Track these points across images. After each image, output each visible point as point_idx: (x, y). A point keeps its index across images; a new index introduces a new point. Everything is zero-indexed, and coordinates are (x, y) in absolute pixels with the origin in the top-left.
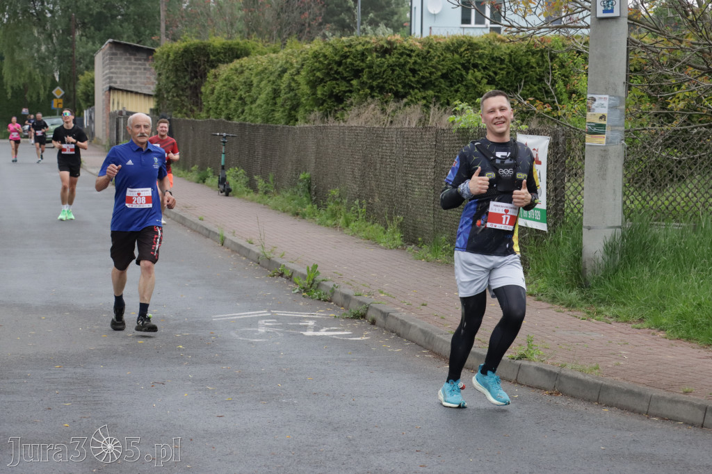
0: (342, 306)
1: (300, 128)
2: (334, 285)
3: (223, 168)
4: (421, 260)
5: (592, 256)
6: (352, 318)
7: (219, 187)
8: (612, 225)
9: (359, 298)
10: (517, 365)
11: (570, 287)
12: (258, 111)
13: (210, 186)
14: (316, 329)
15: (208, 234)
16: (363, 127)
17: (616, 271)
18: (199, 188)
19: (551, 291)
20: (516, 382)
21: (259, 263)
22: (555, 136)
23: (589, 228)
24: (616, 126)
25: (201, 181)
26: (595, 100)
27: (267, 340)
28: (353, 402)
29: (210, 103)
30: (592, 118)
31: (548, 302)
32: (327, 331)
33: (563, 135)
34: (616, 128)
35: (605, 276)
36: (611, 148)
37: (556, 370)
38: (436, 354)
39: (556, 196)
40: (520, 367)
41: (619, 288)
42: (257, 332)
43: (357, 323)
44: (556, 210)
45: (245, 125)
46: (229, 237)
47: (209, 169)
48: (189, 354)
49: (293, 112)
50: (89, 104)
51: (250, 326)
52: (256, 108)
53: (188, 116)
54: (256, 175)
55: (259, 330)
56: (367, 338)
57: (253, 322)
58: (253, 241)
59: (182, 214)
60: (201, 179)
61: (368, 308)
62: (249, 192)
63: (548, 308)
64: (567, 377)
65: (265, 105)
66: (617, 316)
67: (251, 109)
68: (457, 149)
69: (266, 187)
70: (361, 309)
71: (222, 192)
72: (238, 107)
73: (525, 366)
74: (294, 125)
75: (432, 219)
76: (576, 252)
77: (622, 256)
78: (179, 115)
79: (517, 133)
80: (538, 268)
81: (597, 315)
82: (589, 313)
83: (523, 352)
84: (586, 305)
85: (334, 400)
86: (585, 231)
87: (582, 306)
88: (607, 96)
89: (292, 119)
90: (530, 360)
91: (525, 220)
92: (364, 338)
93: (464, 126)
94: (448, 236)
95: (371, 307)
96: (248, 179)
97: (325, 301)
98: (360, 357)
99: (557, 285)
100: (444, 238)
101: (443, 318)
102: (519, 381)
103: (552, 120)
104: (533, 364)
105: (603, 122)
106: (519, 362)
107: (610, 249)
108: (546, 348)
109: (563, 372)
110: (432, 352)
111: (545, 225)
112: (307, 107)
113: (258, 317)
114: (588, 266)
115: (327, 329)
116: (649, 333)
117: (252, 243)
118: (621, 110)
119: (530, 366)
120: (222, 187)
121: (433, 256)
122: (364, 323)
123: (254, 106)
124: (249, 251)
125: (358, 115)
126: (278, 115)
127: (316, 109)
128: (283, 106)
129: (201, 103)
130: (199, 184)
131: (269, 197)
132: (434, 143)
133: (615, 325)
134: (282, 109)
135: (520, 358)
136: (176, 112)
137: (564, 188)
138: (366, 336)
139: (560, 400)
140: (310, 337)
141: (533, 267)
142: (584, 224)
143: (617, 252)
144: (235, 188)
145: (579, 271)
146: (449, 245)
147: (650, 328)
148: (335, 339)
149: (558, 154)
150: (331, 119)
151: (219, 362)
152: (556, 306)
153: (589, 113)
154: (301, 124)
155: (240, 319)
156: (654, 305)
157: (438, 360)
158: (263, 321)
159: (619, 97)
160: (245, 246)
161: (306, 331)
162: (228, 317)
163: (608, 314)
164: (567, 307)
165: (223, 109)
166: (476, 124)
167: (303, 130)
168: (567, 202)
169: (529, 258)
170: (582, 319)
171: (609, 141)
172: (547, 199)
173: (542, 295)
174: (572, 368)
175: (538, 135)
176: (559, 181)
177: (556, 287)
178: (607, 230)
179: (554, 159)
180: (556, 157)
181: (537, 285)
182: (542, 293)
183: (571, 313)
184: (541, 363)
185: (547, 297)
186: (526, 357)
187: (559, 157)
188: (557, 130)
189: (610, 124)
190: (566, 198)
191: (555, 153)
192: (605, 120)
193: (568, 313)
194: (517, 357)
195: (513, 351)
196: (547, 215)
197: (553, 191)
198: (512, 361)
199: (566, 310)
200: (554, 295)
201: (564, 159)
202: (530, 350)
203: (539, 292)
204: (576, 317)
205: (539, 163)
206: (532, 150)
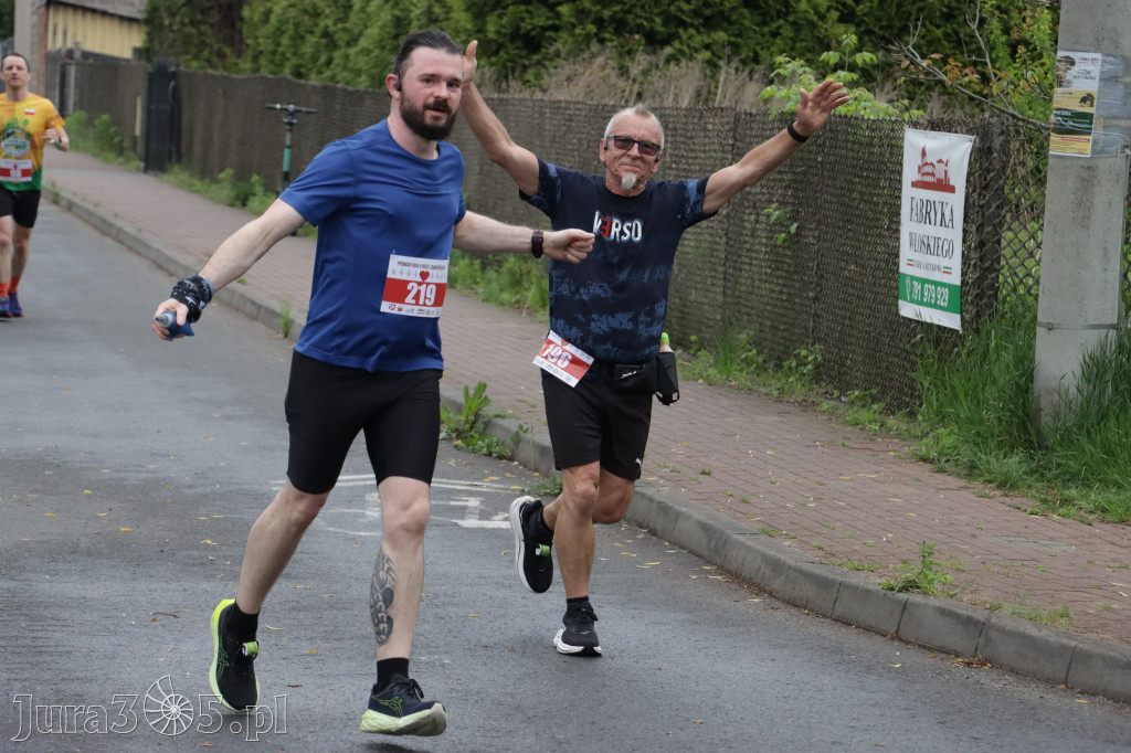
0: (536, 471)
2: (520, 427)
3: (286, 177)
5: (1054, 384)
8: (1098, 322)
10: (898, 602)
11: (1008, 448)
12: (362, 63)
14: (484, 515)
15: (257, 313)
16: (582, 103)
17: (1104, 417)
18: (234, 217)
19: (966, 454)
20: (897, 637)
22: (983, 133)
23: (1050, 328)
24: (1114, 118)
25: (239, 203)
26: (1072, 62)
29: (261, 40)
30: (1065, 99)
31: (959, 476)
33: (1002, 133)
34: (1115, 122)
35: (1080, 427)
36: (1103, 164)
37: (980, 615)
38: (731, 573)
39: (981, 259)
40: (905, 606)
41: (1110, 452)
42: (364, 516)
44: (981, 287)
45: (334, 89)
46: (300, 319)
47: (255, 178)
48: (225, 558)
51: (348, 504)
52: (357, 54)
53: (212, 65)
55: (368, 513)
57: (355, 497)
60: (238, 198)
63: (960, 488)
64: (1004, 632)
66: (1104, 510)
67: (347, 57)
72: (319, 52)
73: (916, 606)
75: (720, 297)
76: (1021, 376)
77: (1117, 387)
78: (195, 64)
79: (906, 128)
80: (941, 405)
81: (1061, 506)
82: (1044, 501)
83: (911, 576)
84: (1039, 485)
86: (1040, 331)
87: (1030, 487)
88: (1099, 56)
90: (925, 593)
91: (917, 307)
94: (752, 333)
97: (501, 457)
99: (980, 440)
100: (743, 337)
101: (744, 501)
102: (900, 632)
104: (932, 601)
105: (1087, 110)
106: (903, 596)
107: (1095, 370)
108: (957, 569)
109: (994, 620)
110: (722, 569)
111: (958, 317)
113: (364, 486)
114: (1043, 404)
118: (1126, 86)
119: (926, 605)
121: (721, 372)
123: (352, 51)
125: (571, 79)
129: (242, 41)
132: (730, 141)
133: (1098, 529)
135: (905, 589)
136: (188, 57)
137: (999, 242)
139: (987, 678)
140: (472, 530)
141: (930, 405)
142: (1039, 319)
143: (1109, 377)
145: (1027, 415)
146: (754, 352)
149: (989, 172)
150: (515, 83)
152: (977, 484)
153: (1058, 90)
157: (735, 586)
159: (1125, 58)
161: (463, 518)
163: (1084, 504)
164: (999, 487)
165: (289, 55)
168: (1004, 271)
169: (922, 384)
170: (1032, 514)
171: (1099, 148)
172: (964, 264)
173: (948, 461)
174: (1013, 613)
175: (949, 132)
176: (988, 229)
177: (977, 445)
178: (1087, 332)
179: (981, 183)
180: (986, 179)
181: (937, 439)
182: (948, 457)
183: (1007, 500)
184: (949, 600)
185: (957, 465)
186: (918, 587)
187: (992, 179)
188: (989, 123)
189: (1102, 112)
190: (1003, 262)
191: (984, 170)
192: (1092, 105)
193: (1002, 499)
194: (900, 585)
195: (891, 574)
196: (962, 297)
197: (976, 248)
198: (889, 592)
199: (997, 493)
200: (973, 461)
201: (1001, 181)
202: (927, 572)
203: (940, 455)
204: (1019, 509)
205: (951, 189)
206: (935, 164)
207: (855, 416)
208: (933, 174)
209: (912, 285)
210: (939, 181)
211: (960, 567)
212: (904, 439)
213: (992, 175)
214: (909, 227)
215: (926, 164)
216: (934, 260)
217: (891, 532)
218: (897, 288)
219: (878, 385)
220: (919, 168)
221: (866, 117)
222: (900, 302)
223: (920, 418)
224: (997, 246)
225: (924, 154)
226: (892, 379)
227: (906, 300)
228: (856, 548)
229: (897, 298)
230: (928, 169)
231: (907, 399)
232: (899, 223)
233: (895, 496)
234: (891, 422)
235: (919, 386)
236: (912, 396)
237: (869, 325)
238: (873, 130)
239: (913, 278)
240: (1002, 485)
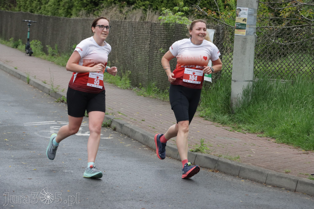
1: (73, 19)
3: (28, 40)
4: (141, 95)
5: (236, 96)
7: (25, 51)
8: (248, 80)
9: (107, 116)
10: (194, 155)
11: (224, 113)
13: (21, 50)
14: (83, 132)
15: (20, 77)
17: (249, 105)
19: (213, 115)
21: (50, 95)
22: (217, 29)
23: (235, 81)
24: (252, 25)
25: (15, 47)
26: (241, 10)
29: (21, 2)
30: (239, 20)
31: (211, 121)
33: (222, 29)
34: (252, 26)
35: (243, 108)
36: (249, 38)
37: (216, 158)
38: (150, 147)
40: (196, 156)
41: (251, 114)
43: (106, 130)
46: (32, 79)
47: (20, 40)
48: (11, 144)
49: (69, 10)
51: (45, 129)
54: (47, 45)
55: (51, 132)
57: (47, 127)
59: (4, 65)
60: (15, 45)
61: (112, 121)
62: (43, 54)
63: (211, 124)
64: (222, 162)
65: (53, 6)
66: (249, 130)
67: (45, 7)
68: (163, 34)
69: (53, 52)
70: (108, 122)
71: (27, 54)
73: (199, 156)
74: (70, 17)
75: (147, 73)
76: (227, 94)
77: (252, 97)
80: (206, 102)
81: (238, 129)
82: (233, 128)
83: (198, 148)
84: (232, 123)
86: (232, 82)
87: (230, 124)
88: (247, 8)
89: (69, 14)
90: (202, 153)
92: (110, 138)
93: (167, 22)
94: (156, 83)
95: (114, 121)
96: (42, 47)
98: (107, 148)
99: (216, 112)
100: (154, 84)
101: (153, 128)
104: (204, 155)
106: (196, 153)
107: (246, 93)
108: (210, 146)
109: (220, 159)
110: (148, 146)
111: (211, 78)
112: (78, 8)
113: (50, 125)
114: (233, 102)
116: (266, 139)
117: (46, 83)
118: (255, 16)
119: (202, 156)
120: (27, 51)
121: (148, 93)
122: (110, 129)
123: (47, 5)
124: (44, 87)
125: (107, 13)
126: (60, 11)
127: (83, 9)
128: (63, 6)
129: (15, 3)
130: (14, 49)
131: (55, 58)
132: (150, 31)
133: (248, 135)
134: (63, 8)
135: (197, 151)
139: (218, 175)
140: (80, 136)
141: (203, 102)
142: (232, 79)
143: (250, 94)
144: (35, 51)
145: (229, 105)
146: (157, 88)
147: (267, 137)
150: (91, 15)
151: (28, 149)
152: (216, 123)
155: (39, 125)
156: (269, 124)
157: (151, 151)
158: (53, 127)
159: (254, 9)
160: (42, 85)
162: (33, 124)
163: (244, 128)
166: (174, 21)
170: (230, 131)
171: (248, 33)
173: (208, 117)
174: (225, 158)
177: (216, 113)
178: (245, 82)
179: (217, 42)
181: (205, 111)
183: (224, 127)
184: (208, 154)
185: (211, 118)
186: (200, 151)
187: (220, 41)
188: (219, 26)
189: (248, 24)
191: (218, 39)
192: (246, 22)
193: (222, 127)
194: (195, 150)
195: (193, 147)
198: (192, 152)
199: (221, 125)
200: (215, 117)
201: (222, 42)
202: (202, 147)
203: (206, 115)
204: (227, 130)
213: (220, 40)
217: (193, 136)
221: (186, 24)
223: (201, 105)
233: (194, 127)
240: (222, 123)
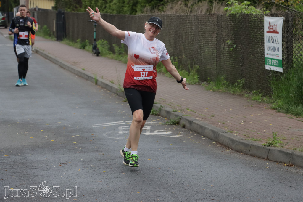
0: (166, 118)
1: (139, 16)
2: (161, 106)
3: (95, 40)
4: (210, 90)
6: (172, 124)
7: (93, 51)
9: (175, 113)
10: (267, 149)
11: (297, 104)
12: (114, 7)
13: (88, 51)
14: (152, 131)
15: (88, 78)
16: (175, 15)
18: (81, 52)
19: (286, 107)
20: (268, 159)
21: (117, 94)
22: (286, 16)
25: (82, 48)
27: (124, 138)
28: (174, 172)
29: (87, 2)
31: (284, 113)
32: (158, 132)
33: (291, 16)
37: (290, 152)
38: (220, 144)
39: (287, 52)
40: (269, 150)
42: (118, 133)
43: (175, 127)
44: (288, 60)
45: (107, 15)
46: (100, 79)
47: (87, 41)
48: (80, 147)
49: (134, 7)
50: (16, 4)
51: (114, 130)
52: (113, 5)
53: (74, 10)
54: (114, 44)
55: (119, 132)
56: (180, 136)
57: (116, 128)
58: (114, 82)
59: (72, 67)
60: (82, 46)
61: (180, 119)
62: (110, 54)
63: (284, 116)
64: (297, 156)
65: (118, 4)
67: (110, 6)
68: (230, 26)
69: (120, 51)
70: (177, 119)
71: (94, 54)
72: (102, 5)
73: (272, 150)
74: (135, 14)
75: (216, 67)
76: (300, 84)
78: (69, 10)
79: (265, 16)
80: (278, 94)
83: (271, 142)
85: (163, 171)
89: (133, 11)
90: (275, 146)
91: (269, 66)
92: (179, 136)
93: (233, 12)
94: (225, 76)
95: (183, 118)
96: (109, 46)
97: (156, 115)
98: (177, 146)
99: (289, 103)
100: (222, 77)
101: (223, 123)
102: (268, 158)
103: (284, 7)
104: (277, 149)
106: (269, 147)
108: (284, 139)
109: (294, 153)
110: (218, 143)
111: (282, 68)
112: (142, 4)
113: (118, 125)
115: (158, 131)
117: (113, 83)
119: (275, 150)
120: (94, 51)
121: (217, 88)
122: (179, 127)
123: (111, 4)
124: (111, 87)
125: (172, 8)
126: (125, 9)
127: (147, 5)
128: (128, 3)
129: (81, 3)
130: (81, 50)
131: (122, 56)
132: (216, 23)
134: (128, 6)
135: (269, 145)
136: (67, 8)
137: (292, 47)
138: (180, 134)
139: (293, 169)
140: (148, 136)
141: (275, 93)
144: (102, 51)
146: (226, 81)
148: (162, 136)
149: (288, 27)
150: (156, 10)
151: (97, 151)
152: (289, 115)
154: (139, 14)
155: (108, 126)
157: (221, 147)
158: (121, 127)
160: (109, 84)
161: (146, 132)
162: (101, 125)
164: (295, 115)
165: (94, 6)
166: (240, 11)
167: (140, 17)
168: (294, 55)
169: (272, 88)
172: (282, 53)
173: (281, 109)
174: (300, 151)
175: (277, 16)
176: (289, 43)
177: (288, 104)
179: (286, 30)
180: (287, 29)
181: (277, 103)
182: (281, 108)
183: (298, 119)
184: (282, 148)
185: (283, 110)
186: (273, 145)
187: (289, 29)
188: (288, 13)
190: (294, 52)
191: (287, 27)
193: (296, 119)
194: (268, 144)
195: (265, 141)
196: (283, 63)
197: (286, 49)
198: (265, 147)
199: (295, 117)
200: (288, 109)
201: (292, 30)
202: (275, 140)
203: (279, 107)
204: (301, 121)
205: (278, 33)
206: (273, 26)
207: (255, 98)
208: (272, 29)
209: (268, 60)
210: (274, 31)
211: (285, 139)
212: (268, 104)
213: (289, 28)
214: (267, 44)
215: (271, 26)
216: (274, 53)
217: (265, 130)
218: (264, 61)
219: (260, 89)
220: (269, 27)
221: (253, 14)
222: (266, 65)
223: (272, 97)
224: (292, 48)
225: (270, 23)
226: (264, 87)
227: (267, 64)
228: (255, 135)
229: (264, 64)
230: (271, 27)
231: (269, 92)
232: (264, 43)
233: (266, 120)
234: (265, 99)
235: (272, 89)
236: (270, 91)
237: (257, 72)
238: (255, 17)
239: (269, 58)
240: (296, 115)
